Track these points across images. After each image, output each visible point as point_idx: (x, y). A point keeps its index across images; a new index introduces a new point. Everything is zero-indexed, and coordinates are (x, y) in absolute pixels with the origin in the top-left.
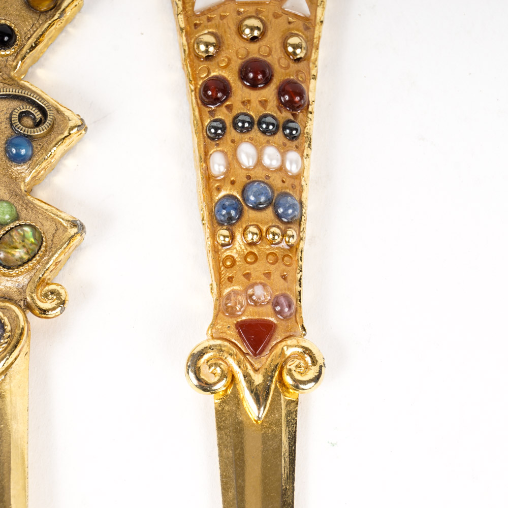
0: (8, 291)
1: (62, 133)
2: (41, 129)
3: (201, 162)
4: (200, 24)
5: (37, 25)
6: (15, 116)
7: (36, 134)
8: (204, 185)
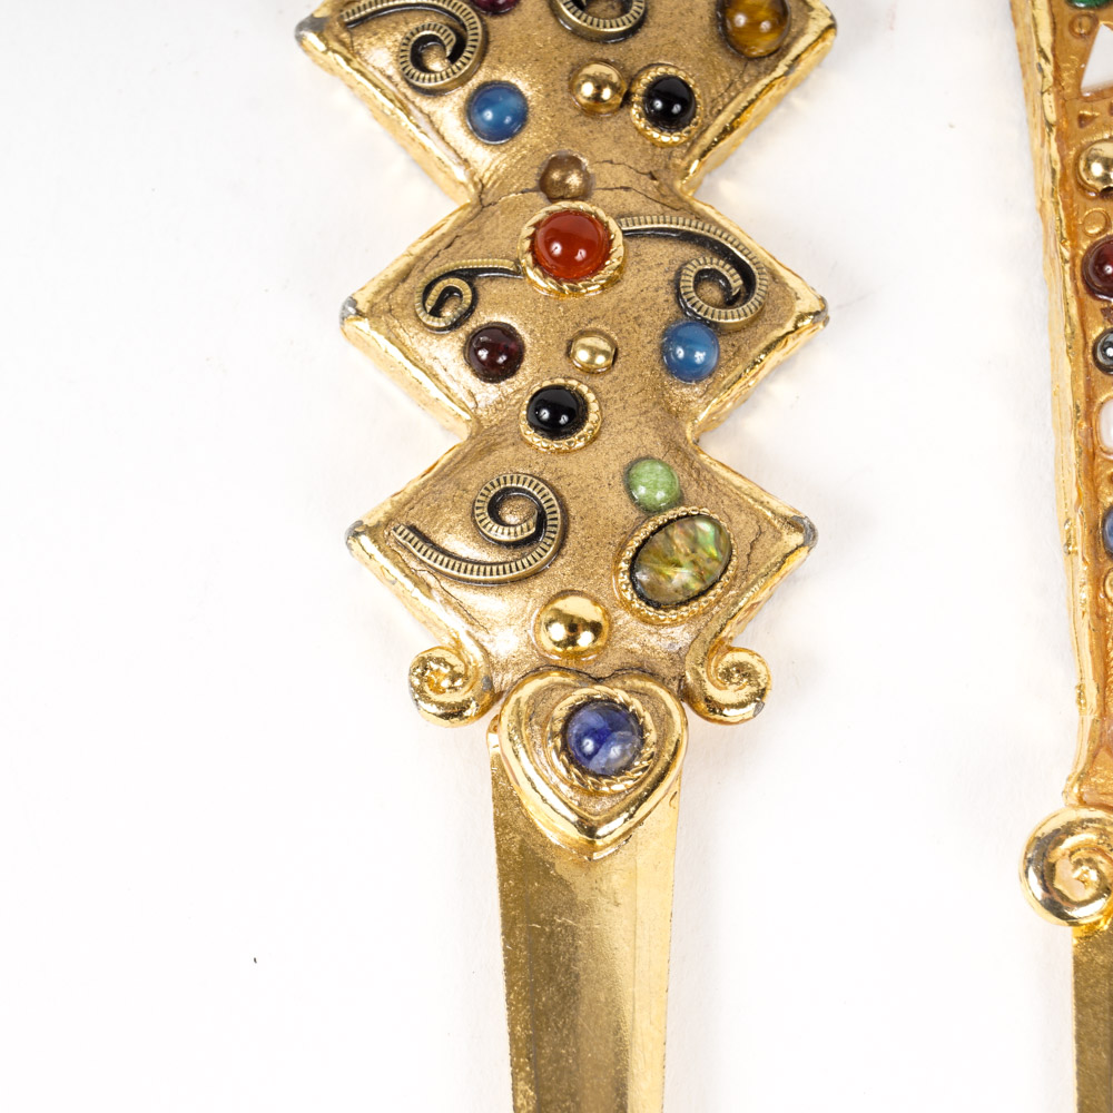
0: (649, 657)
1: (781, 326)
2: (742, 313)
3: (1078, 418)
4: (1093, 117)
5: (739, 86)
6: (687, 278)
7: (730, 321)
8: (1082, 468)
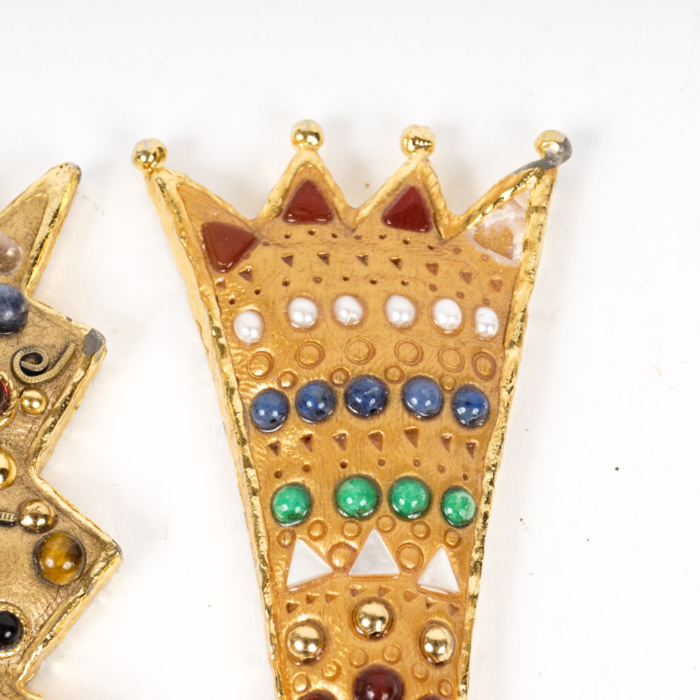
4: (296, 605)
5: (54, 606)
